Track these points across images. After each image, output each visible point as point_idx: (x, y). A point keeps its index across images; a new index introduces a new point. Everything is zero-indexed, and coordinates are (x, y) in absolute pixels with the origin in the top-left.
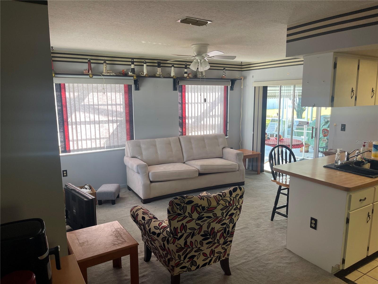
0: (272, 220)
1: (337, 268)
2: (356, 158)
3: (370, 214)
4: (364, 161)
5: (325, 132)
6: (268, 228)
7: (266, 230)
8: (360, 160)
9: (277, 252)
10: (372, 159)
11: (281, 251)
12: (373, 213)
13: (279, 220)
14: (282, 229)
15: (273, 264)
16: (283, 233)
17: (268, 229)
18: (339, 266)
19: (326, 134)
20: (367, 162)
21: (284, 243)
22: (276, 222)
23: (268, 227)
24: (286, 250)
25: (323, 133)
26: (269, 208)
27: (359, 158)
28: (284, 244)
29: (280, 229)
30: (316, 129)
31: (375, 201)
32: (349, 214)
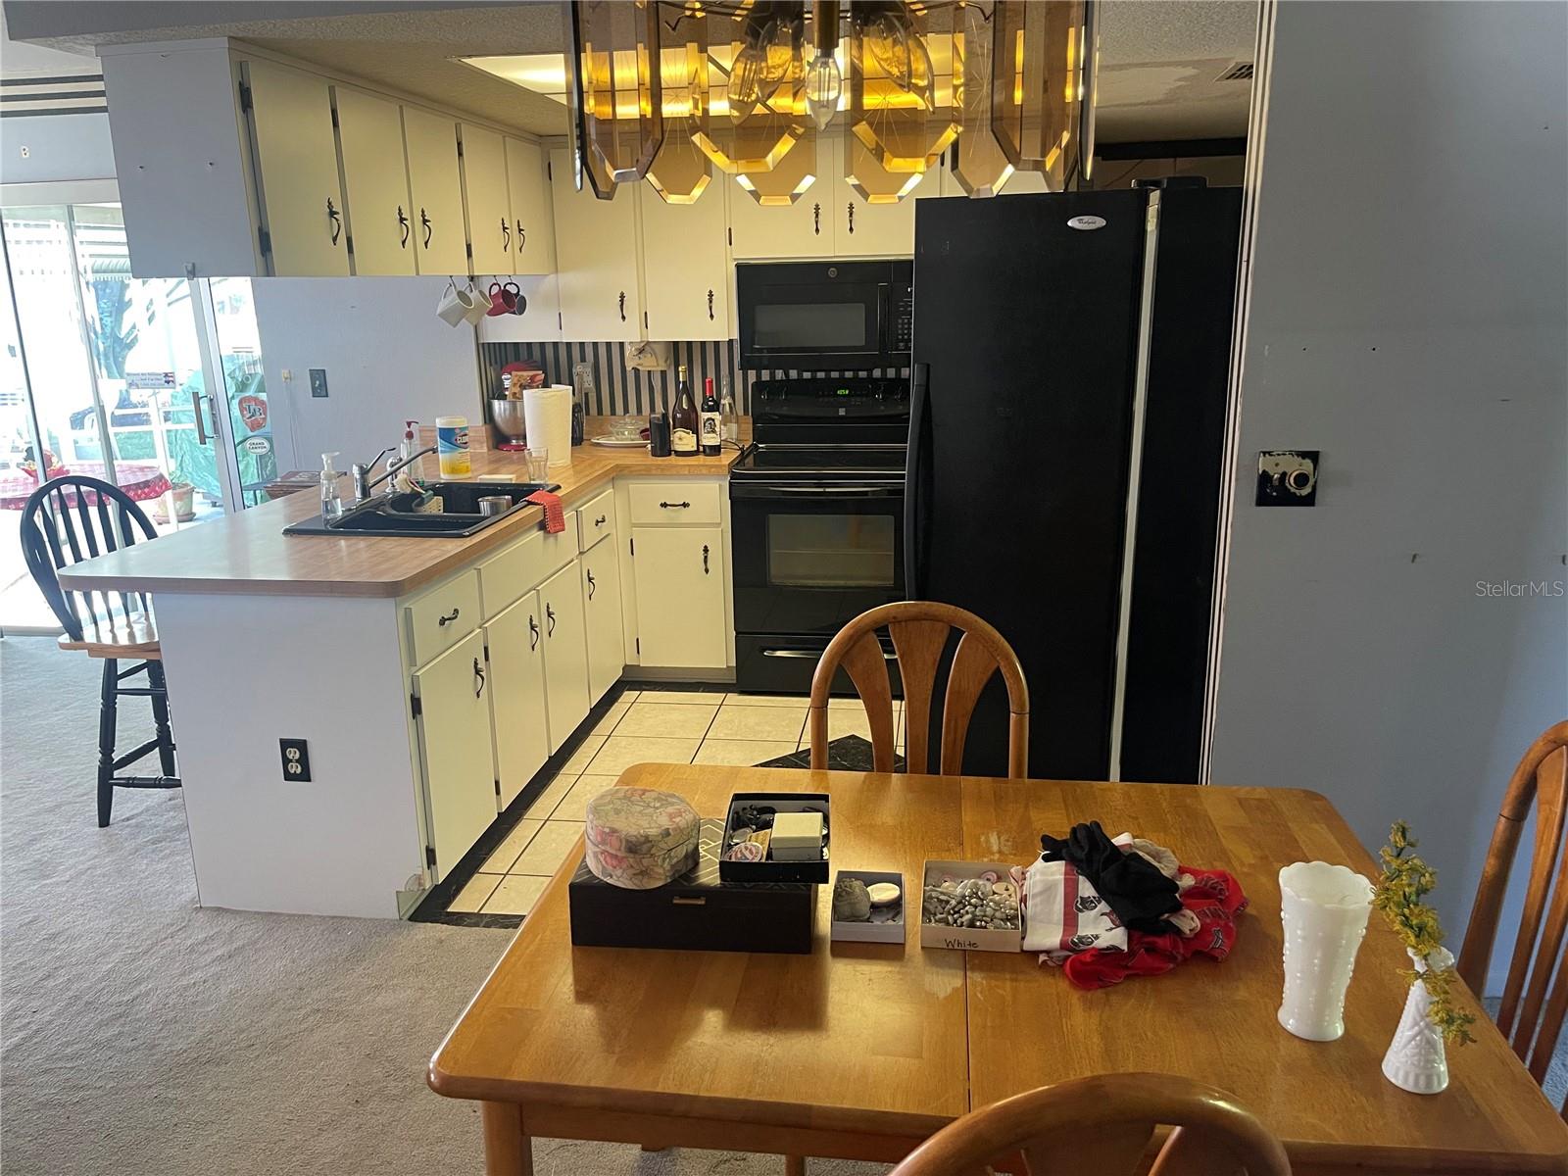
0: (104, 821)
1: (416, 888)
2: (393, 486)
3: (481, 665)
4: (422, 491)
5: (252, 411)
6: (97, 860)
7: (89, 872)
8: (408, 491)
9: (166, 938)
10: (442, 481)
11: (184, 927)
12: (487, 658)
13: (135, 812)
14: (161, 842)
15: (158, 992)
16: (172, 854)
17: (94, 867)
18: (419, 879)
19: (257, 416)
20: (431, 492)
21: (188, 890)
22: (128, 826)
23: (96, 857)
24: (200, 915)
25: (243, 416)
26: (75, 782)
27: (400, 484)
28: (187, 897)
29: (153, 843)
30: (211, 400)
31: (486, 618)
32: (414, 681)
